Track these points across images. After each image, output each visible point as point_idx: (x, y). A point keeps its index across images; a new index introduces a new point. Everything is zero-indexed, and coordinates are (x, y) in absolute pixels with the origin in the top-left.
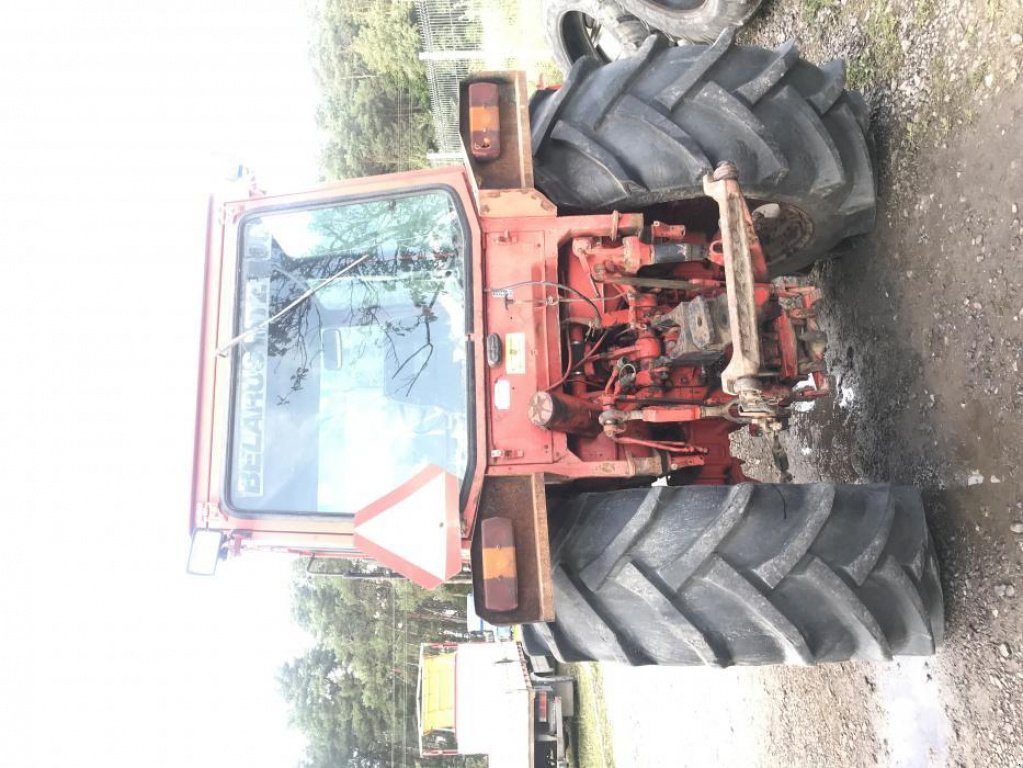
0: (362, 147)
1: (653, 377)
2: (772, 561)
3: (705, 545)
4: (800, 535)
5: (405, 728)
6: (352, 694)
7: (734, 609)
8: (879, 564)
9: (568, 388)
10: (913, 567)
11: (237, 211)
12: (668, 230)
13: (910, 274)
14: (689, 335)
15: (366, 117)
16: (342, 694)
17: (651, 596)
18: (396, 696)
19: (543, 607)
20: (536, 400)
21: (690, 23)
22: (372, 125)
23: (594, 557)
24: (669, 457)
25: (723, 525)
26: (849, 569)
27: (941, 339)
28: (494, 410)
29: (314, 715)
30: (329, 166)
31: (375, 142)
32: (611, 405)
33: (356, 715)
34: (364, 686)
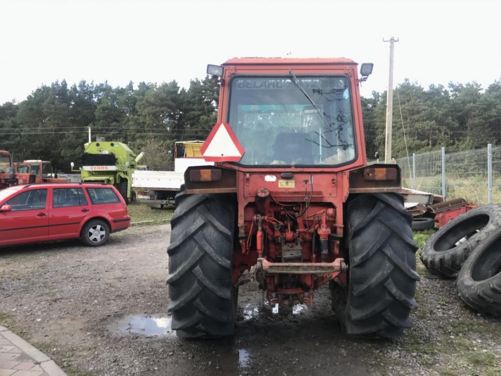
0: (477, 112)
1: (278, 237)
2: (201, 272)
3: (208, 248)
4: (210, 283)
5: (191, 135)
6: (206, 111)
7: (187, 257)
8: (201, 312)
9: (273, 204)
10: (200, 325)
11: (350, 75)
12: (337, 247)
13: (317, 344)
14: (289, 250)
15: (495, 114)
16: (206, 106)
17: (193, 228)
18: (203, 131)
19: (190, 190)
20: (266, 191)
21: (466, 272)
22: (490, 117)
23: (209, 210)
24: (245, 240)
25: (215, 256)
26: (198, 300)
27: (287, 350)
28: (264, 175)
29: (197, 94)
30: (467, 95)
31: (480, 119)
32: (264, 219)
33: (196, 113)
34: (209, 116)
